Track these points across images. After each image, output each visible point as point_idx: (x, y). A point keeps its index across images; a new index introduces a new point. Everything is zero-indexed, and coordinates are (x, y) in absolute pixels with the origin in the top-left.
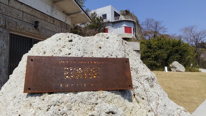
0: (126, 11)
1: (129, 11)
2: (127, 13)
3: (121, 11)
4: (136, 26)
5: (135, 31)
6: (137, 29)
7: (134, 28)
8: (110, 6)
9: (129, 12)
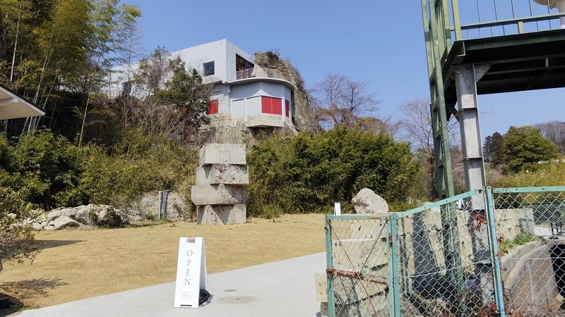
0: (270, 55)
1: (277, 54)
2: (272, 60)
3: (255, 54)
4: (296, 95)
5: (293, 108)
6: (297, 101)
7: (289, 100)
8: (224, 41)
9: (277, 58)
